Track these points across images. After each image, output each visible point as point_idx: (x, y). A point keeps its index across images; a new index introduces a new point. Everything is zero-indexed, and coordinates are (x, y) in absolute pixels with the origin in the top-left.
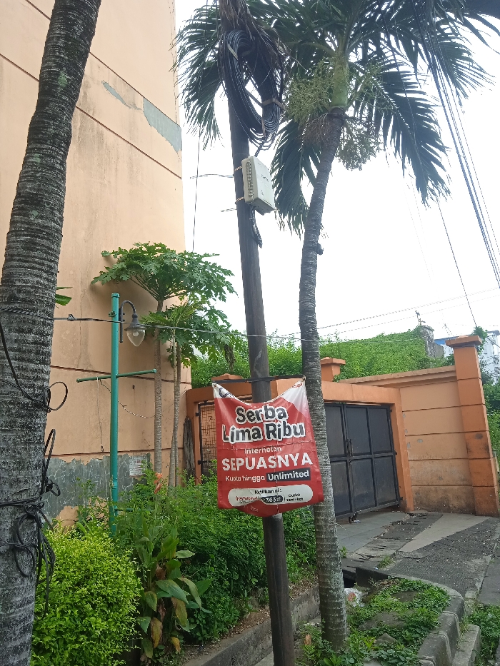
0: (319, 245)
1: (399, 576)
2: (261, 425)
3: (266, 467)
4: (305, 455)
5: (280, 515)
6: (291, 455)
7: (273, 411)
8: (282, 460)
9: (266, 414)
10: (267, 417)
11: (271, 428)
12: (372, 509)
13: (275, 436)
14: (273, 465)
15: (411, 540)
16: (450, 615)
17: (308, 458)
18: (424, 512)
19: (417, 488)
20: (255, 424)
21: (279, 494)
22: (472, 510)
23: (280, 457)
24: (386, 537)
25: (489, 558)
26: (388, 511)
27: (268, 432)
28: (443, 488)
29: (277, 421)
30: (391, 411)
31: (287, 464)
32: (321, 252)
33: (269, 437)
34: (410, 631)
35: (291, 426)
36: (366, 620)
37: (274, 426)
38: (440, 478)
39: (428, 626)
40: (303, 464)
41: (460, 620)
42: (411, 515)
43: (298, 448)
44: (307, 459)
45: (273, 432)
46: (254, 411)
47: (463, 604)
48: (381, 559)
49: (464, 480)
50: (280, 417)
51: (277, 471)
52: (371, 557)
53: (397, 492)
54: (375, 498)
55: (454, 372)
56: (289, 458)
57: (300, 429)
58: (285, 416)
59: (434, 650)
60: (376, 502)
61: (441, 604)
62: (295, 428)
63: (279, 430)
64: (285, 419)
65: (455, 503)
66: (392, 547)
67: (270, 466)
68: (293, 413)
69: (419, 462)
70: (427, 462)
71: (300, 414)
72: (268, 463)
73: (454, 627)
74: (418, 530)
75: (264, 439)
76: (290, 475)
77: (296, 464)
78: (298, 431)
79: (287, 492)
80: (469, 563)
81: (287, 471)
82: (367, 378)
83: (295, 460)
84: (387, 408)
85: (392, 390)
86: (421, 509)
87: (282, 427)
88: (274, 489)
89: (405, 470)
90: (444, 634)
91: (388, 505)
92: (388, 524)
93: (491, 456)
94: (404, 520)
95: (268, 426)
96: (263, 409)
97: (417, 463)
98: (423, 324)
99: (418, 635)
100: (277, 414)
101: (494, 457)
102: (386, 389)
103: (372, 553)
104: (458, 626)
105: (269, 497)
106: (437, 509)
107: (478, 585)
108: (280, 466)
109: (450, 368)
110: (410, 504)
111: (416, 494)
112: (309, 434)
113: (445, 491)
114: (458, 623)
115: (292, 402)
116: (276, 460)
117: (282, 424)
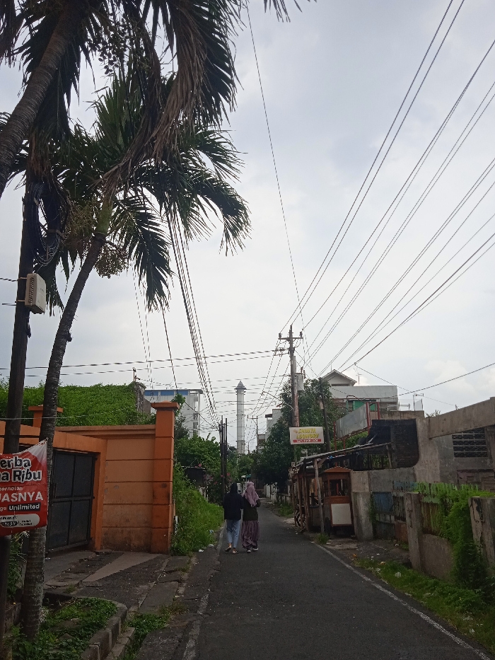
0: (70, 334)
1: (81, 597)
2: (10, 471)
3: (9, 501)
4: (39, 493)
5: (10, 537)
6: (29, 493)
7: (21, 461)
8: (22, 496)
9: (16, 463)
10: (16, 465)
11: (18, 473)
12: (63, 548)
13: (19, 479)
14: (14, 499)
15: (93, 573)
16: (116, 619)
17: (41, 496)
18: (108, 551)
19: (107, 529)
20: (6, 470)
21: (16, 520)
22: (148, 549)
23: (20, 494)
24: (73, 571)
25: (152, 584)
26: (77, 551)
27: (15, 476)
28: (128, 529)
29: (22, 468)
30: (96, 459)
31: (25, 500)
32: (70, 340)
33: (15, 479)
34: (85, 630)
35: (32, 473)
36: (52, 626)
37: (20, 472)
38: (127, 521)
39: (99, 626)
40: (36, 499)
41: (122, 622)
42: (97, 553)
43: (34, 488)
44: (39, 497)
45: (19, 476)
46: (6, 460)
47: (126, 612)
48: (65, 588)
49: (146, 522)
50: (25, 466)
51: (16, 504)
52: (57, 587)
53: (88, 533)
54: (68, 538)
55: (154, 430)
56: (27, 496)
57: (38, 475)
58: (29, 465)
59: (100, 639)
60: (68, 541)
61: (111, 612)
62: (34, 474)
63: (23, 475)
64: (29, 468)
65: (136, 543)
66: (77, 579)
67: (12, 500)
68: (35, 464)
69: (112, 506)
70: (119, 506)
71: (40, 464)
72: (10, 498)
73: (117, 625)
74: (101, 566)
75: (11, 481)
76: (26, 507)
77: (31, 499)
78: (37, 476)
79: (21, 518)
80: (137, 588)
81: (23, 503)
82: (81, 428)
83: (31, 497)
84: (94, 456)
85: (100, 440)
86: (107, 548)
87: (25, 473)
88: (12, 516)
89: (98, 513)
90: (109, 630)
91: (78, 544)
92: (76, 560)
93: (171, 502)
94: (90, 557)
95: (15, 472)
96: (14, 459)
97: (110, 506)
98: (137, 381)
99: (90, 632)
100: (23, 463)
101: (173, 503)
102: (94, 440)
103: (59, 584)
104: (120, 627)
105: (7, 522)
106: (121, 548)
107: (140, 603)
108: (19, 500)
109: (151, 426)
110: (98, 545)
111: (105, 534)
112: (44, 479)
113: (129, 532)
114: (120, 625)
115: (36, 456)
116: (18, 496)
117: (26, 471)
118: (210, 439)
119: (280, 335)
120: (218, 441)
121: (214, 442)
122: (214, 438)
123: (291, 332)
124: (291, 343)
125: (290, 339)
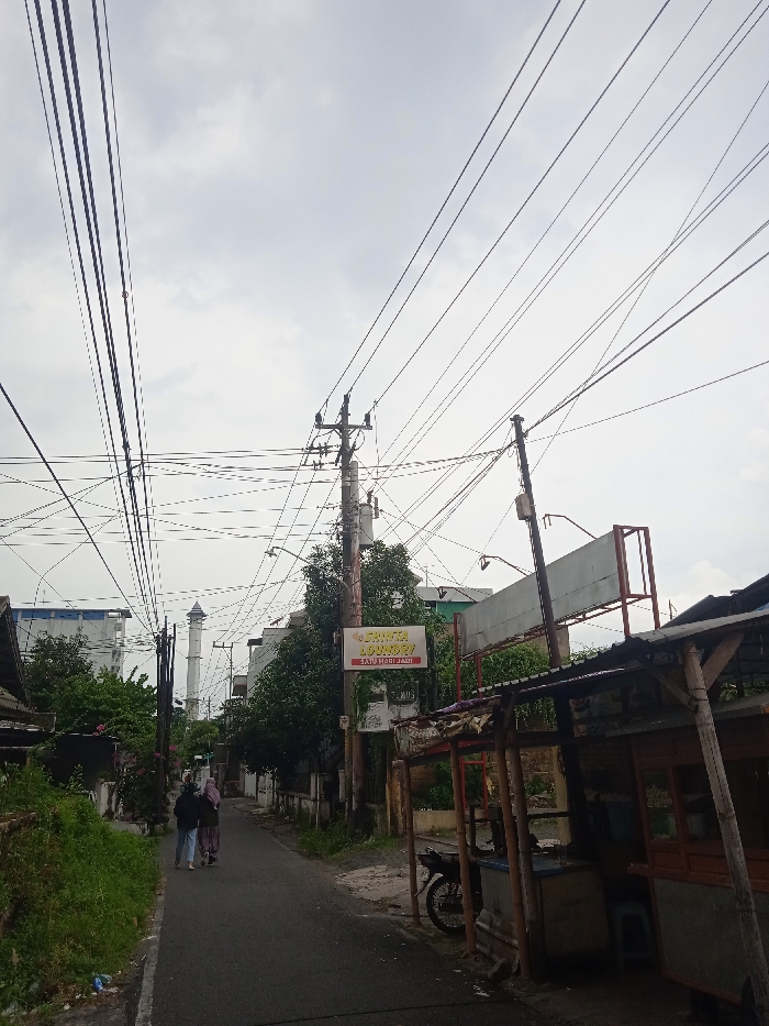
118: (136, 679)
119: (318, 417)
120: (155, 685)
121: (145, 686)
122: (144, 677)
123: (344, 412)
124: (345, 438)
125: (343, 428)
